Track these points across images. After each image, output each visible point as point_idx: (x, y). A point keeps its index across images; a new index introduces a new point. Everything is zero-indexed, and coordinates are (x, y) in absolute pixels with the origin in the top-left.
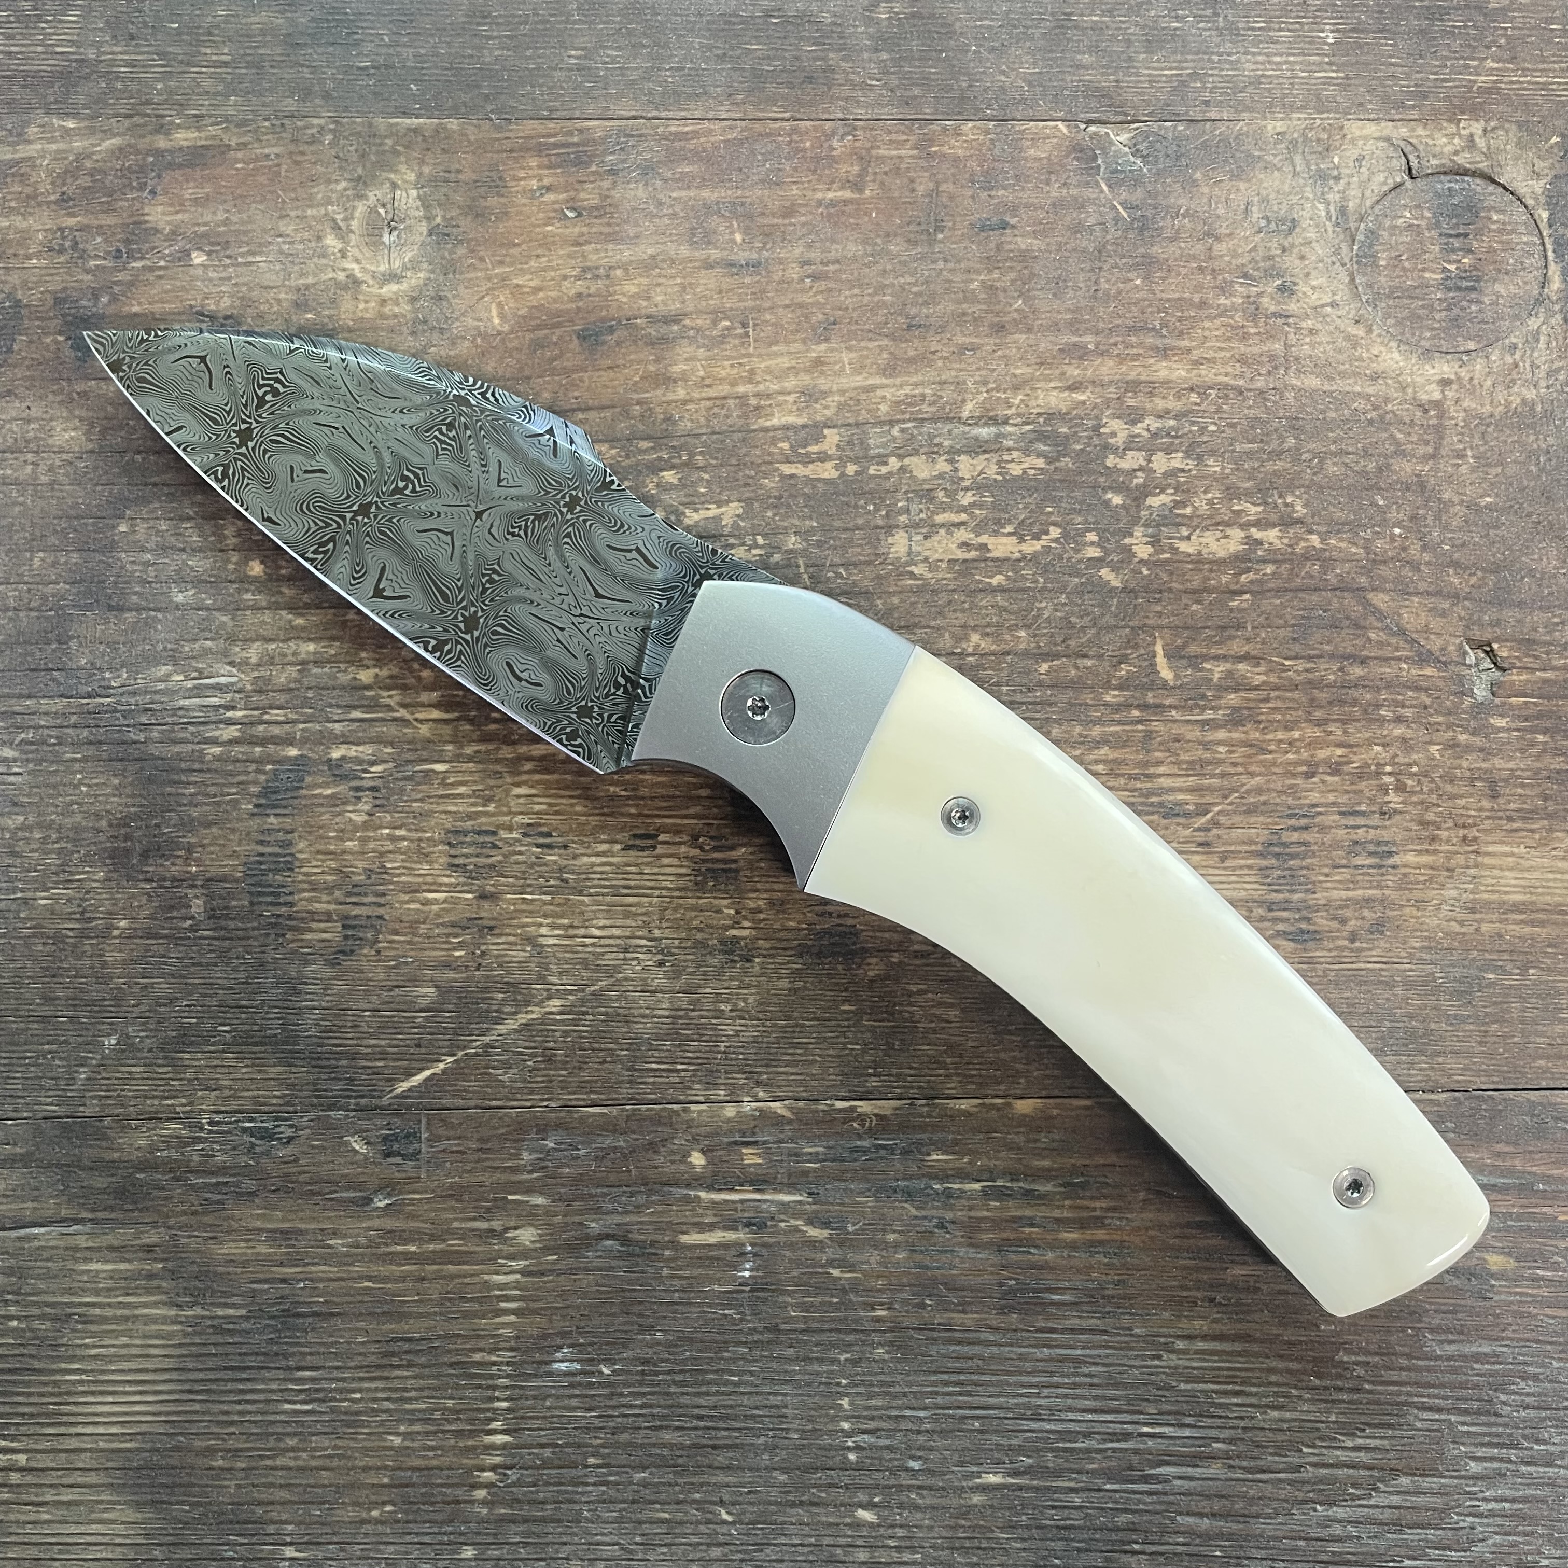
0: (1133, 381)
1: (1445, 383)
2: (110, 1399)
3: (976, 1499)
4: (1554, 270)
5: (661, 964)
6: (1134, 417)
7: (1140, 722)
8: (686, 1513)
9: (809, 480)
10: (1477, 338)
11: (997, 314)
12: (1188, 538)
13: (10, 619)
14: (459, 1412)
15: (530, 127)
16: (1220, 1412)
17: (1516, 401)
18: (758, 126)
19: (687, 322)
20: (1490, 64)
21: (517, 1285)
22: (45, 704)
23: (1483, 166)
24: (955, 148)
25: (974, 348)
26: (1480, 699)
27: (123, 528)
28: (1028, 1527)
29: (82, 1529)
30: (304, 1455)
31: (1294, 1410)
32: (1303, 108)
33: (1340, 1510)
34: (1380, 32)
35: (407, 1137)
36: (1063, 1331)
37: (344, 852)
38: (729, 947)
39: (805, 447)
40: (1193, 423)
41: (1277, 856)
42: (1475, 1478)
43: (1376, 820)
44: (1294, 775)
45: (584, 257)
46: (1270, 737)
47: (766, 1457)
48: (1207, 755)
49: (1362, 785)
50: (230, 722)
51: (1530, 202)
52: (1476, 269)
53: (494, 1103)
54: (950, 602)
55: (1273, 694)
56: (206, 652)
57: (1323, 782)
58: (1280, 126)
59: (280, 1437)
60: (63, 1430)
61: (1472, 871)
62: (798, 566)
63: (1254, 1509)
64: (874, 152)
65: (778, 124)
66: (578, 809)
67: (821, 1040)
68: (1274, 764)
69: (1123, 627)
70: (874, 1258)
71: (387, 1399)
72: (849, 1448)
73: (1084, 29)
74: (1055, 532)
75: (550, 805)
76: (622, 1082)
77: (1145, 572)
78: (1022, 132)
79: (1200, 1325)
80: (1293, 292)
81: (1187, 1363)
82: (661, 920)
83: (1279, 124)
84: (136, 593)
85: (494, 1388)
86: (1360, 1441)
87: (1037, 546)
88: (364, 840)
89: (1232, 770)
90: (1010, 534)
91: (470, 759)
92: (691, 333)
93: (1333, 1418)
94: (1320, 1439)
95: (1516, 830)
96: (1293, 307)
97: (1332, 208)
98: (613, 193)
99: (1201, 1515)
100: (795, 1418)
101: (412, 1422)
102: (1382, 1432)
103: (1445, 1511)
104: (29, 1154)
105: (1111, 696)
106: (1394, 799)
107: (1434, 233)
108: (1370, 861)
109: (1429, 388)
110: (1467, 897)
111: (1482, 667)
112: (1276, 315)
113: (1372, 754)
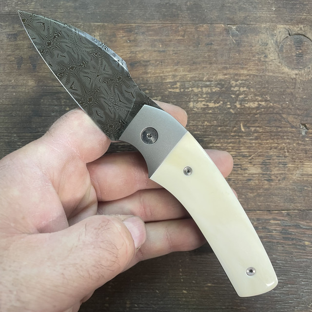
0: (236, 74)
1: (296, 74)
3: (206, 289)
6: (237, 80)
7: (238, 139)
8: (150, 291)
9: (174, 92)
10: (302, 66)
11: (211, 61)
12: (247, 104)
13: (20, 118)
15: (120, 25)
17: (310, 78)
18: (165, 25)
19: (151, 62)
20: (304, 14)
22: (27, 134)
23: (303, 33)
24: (202, 29)
25: (206, 67)
26: (303, 135)
27: (42, 101)
28: (217, 294)
32: (269, 22)
34: (284, 8)
39: (173, 86)
40: (248, 82)
41: (264, 165)
42: (303, 285)
43: (283, 158)
44: (268, 149)
45: (131, 50)
46: (263, 142)
48: (251, 145)
49: (281, 151)
52: (302, 53)
54: (201, 116)
55: (263, 134)
57: (273, 151)
58: (264, 25)
61: (302, 168)
64: (187, 30)
65: (168, 25)
68: (264, 147)
69: (235, 121)
73: (227, 7)
74: (221, 102)
77: (239, 110)
78: (215, 26)
80: (267, 57)
84: (44, 113)
86: (281, 278)
87: (218, 105)
89: (256, 148)
90: (213, 103)
92: (152, 64)
95: (310, 160)
96: (267, 60)
97: (274, 41)
98: (137, 37)
102: (285, 276)
103: (297, 291)
105: (232, 134)
106: (287, 154)
107: (294, 46)
108: (282, 166)
109: (293, 75)
110: (301, 173)
111: (304, 129)
112: (264, 61)
113: (283, 145)
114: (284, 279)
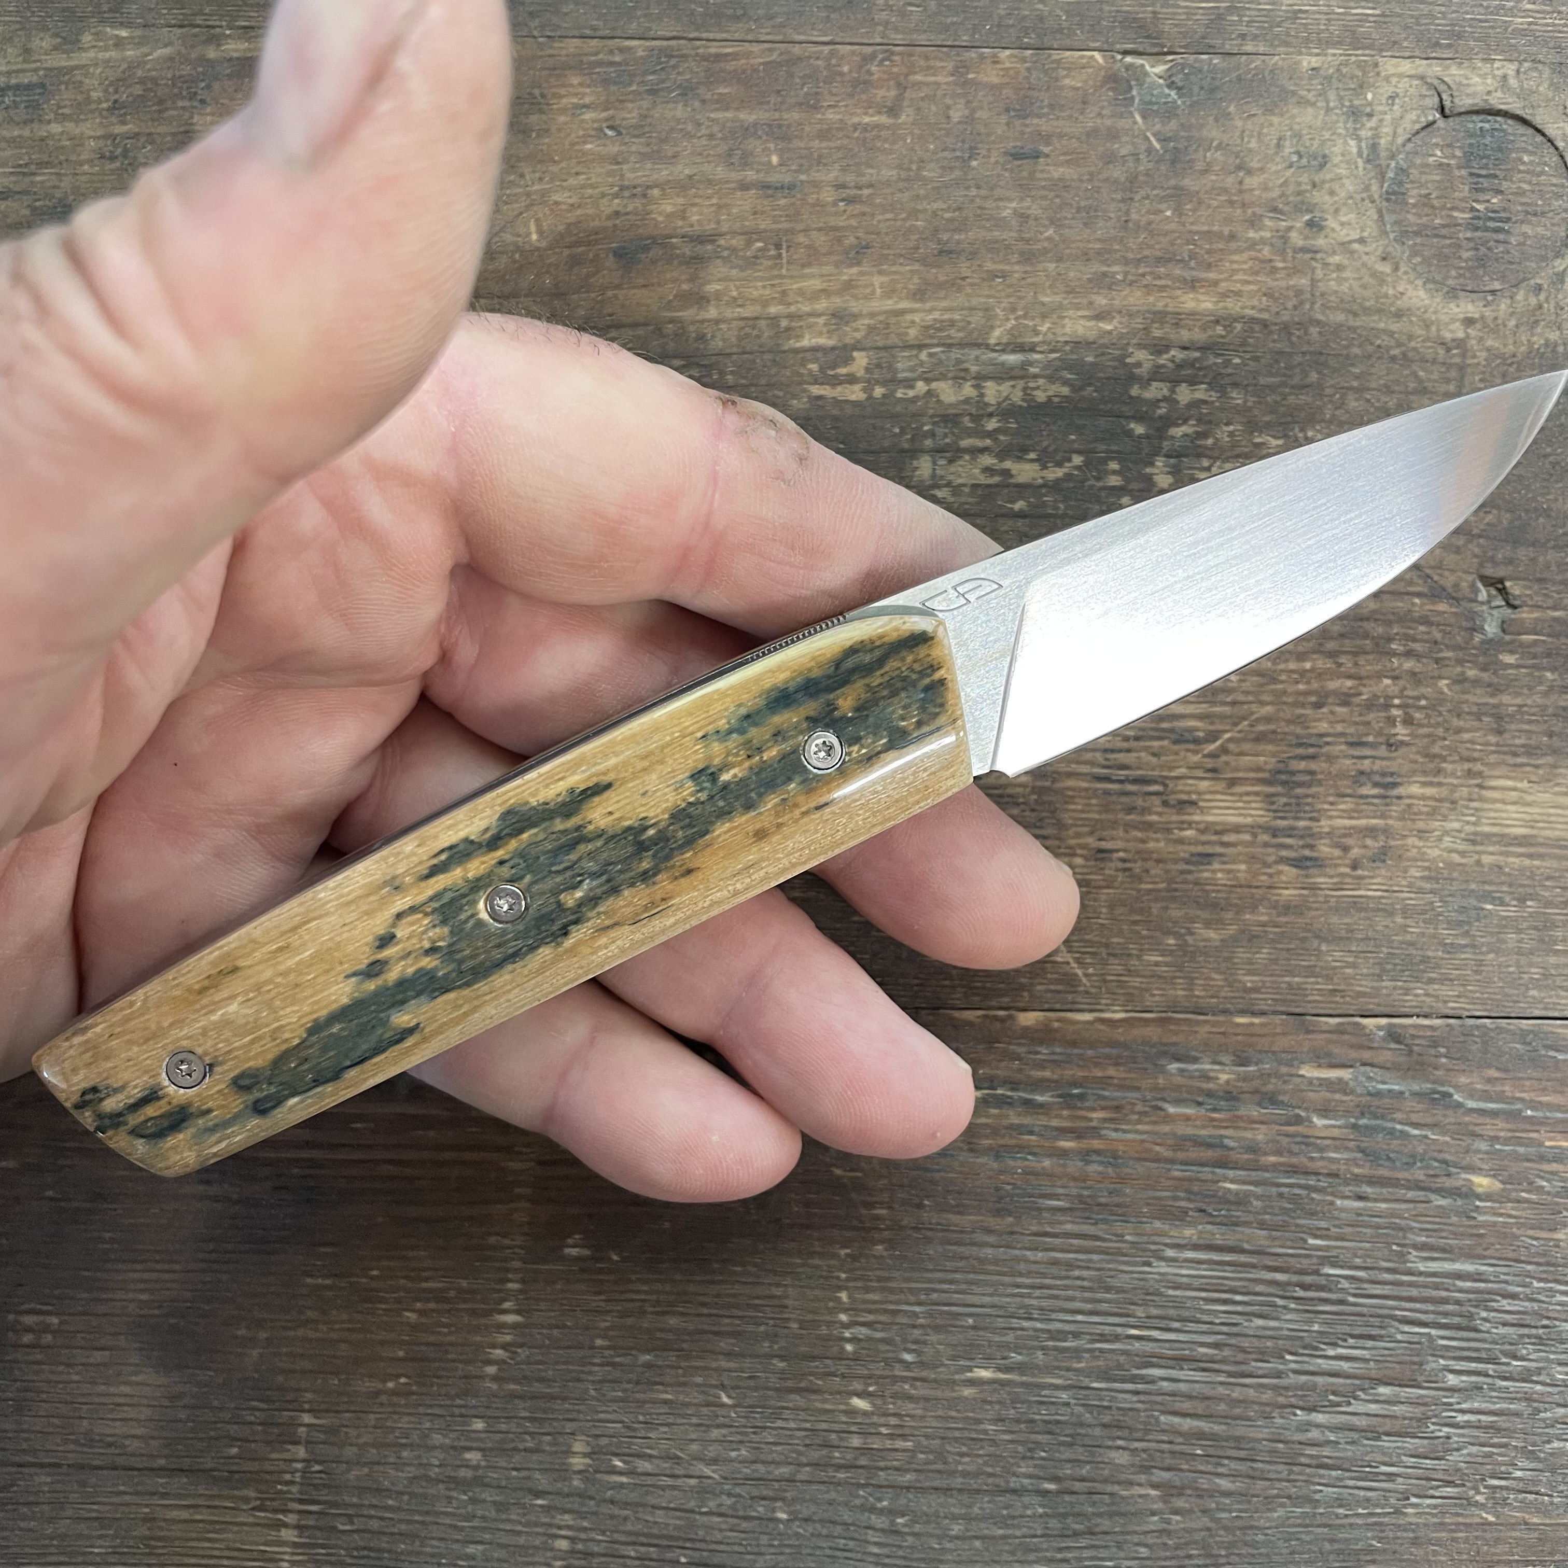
0: (1160, 312)
1: (1469, 322)
6: (1159, 348)
8: (688, 1395)
9: (836, 402)
10: (1503, 278)
11: (1028, 241)
12: (1208, 469)
14: (473, 1292)
15: (573, 45)
16: (1206, 1318)
17: (1538, 341)
18: (796, 50)
19: (722, 242)
20: (1527, 6)
21: (531, 1173)
23: (1517, 107)
24: (992, 76)
25: (1004, 275)
26: (1490, 636)
28: (1018, 1421)
30: (325, 1328)
31: (1277, 1319)
32: (1339, 43)
33: (1319, 1416)
36: (1056, 1235)
39: (834, 368)
40: (1218, 355)
41: (1284, 783)
42: (1453, 1390)
43: (1383, 751)
44: (1303, 705)
45: (622, 176)
46: (1282, 666)
47: (766, 1344)
49: (1371, 716)
51: (1561, 144)
52: (1504, 210)
57: (1332, 713)
58: (1315, 61)
59: (302, 1309)
60: (94, 1295)
61: (1475, 804)
63: (1237, 1411)
64: (911, 78)
65: (817, 48)
68: (1285, 692)
71: (405, 1278)
72: (847, 1340)
74: (1077, 460)
78: (1059, 61)
79: (1189, 1235)
80: (1321, 228)
81: (1176, 1271)
83: (1314, 59)
85: (508, 1270)
86: (1341, 1351)
87: (1059, 473)
89: (1241, 698)
90: (1033, 461)
92: (725, 253)
93: (1316, 1327)
94: (1305, 1348)
95: (1520, 765)
96: (1321, 242)
97: (1363, 144)
98: (652, 112)
99: (1185, 1415)
100: (795, 1308)
101: (427, 1300)
102: (1361, 1343)
103: (1422, 1420)
106: (1401, 732)
107: (1464, 172)
108: (1375, 791)
109: (1452, 327)
110: (1469, 829)
111: (1494, 604)
112: (1303, 250)
113: (1382, 686)
114: (1358, 1359)
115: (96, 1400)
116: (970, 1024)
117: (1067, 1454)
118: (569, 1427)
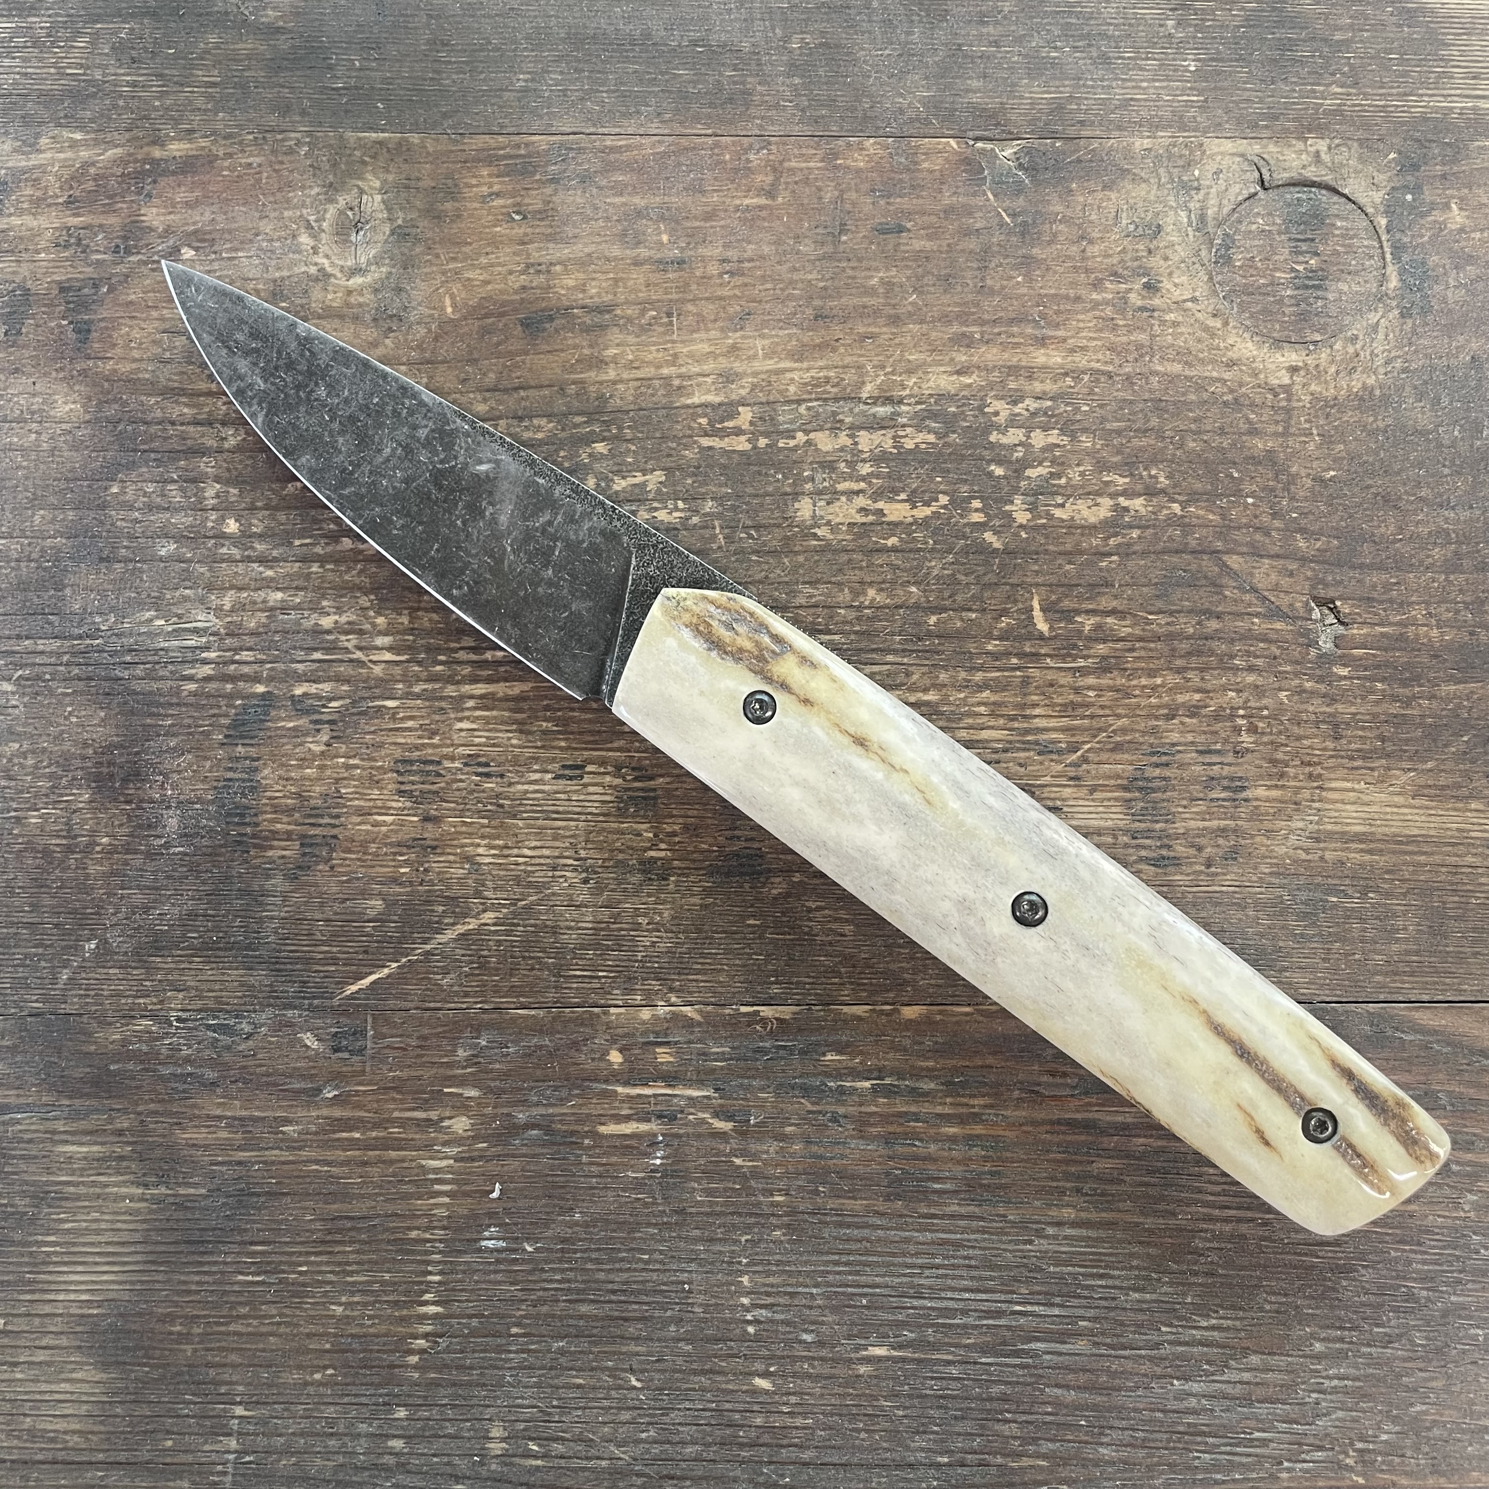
0: (1015, 367)
1: (1294, 370)
2: (80, 1268)
3: (862, 1369)
4: (1392, 270)
5: (586, 881)
6: (1015, 398)
7: (1018, 668)
8: (599, 1380)
9: (725, 452)
10: (1322, 330)
11: (894, 306)
12: (1062, 506)
13: (13, 568)
14: (395, 1283)
15: (482, 141)
16: (1086, 1293)
17: (1356, 386)
18: (684, 141)
19: (618, 312)
20: (1334, 89)
21: (449, 1169)
22: (42, 645)
23: (1328, 179)
24: (859, 161)
25: (873, 337)
26: (1325, 650)
27: (115, 490)
28: (911, 1396)
29: (54, 1387)
30: (255, 1322)
31: (1153, 1292)
32: (1167, 127)
33: (1195, 1385)
34: (1237, 60)
35: (354, 1034)
36: (942, 1217)
37: (303, 778)
38: (647, 867)
39: (722, 422)
40: (1067, 404)
41: (1140, 789)
42: (1318, 1357)
43: (1230, 758)
44: (1157, 718)
45: (528, 255)
46: (1134, 682)
47: (673, 1328)
48: (1078, 699)
49: (1218, 726)
50: (205, 662)
51: (1370, 210)
52: (1323, 270)
53: (432, 1005)
54: (850, 561)
55: (1137, 645)
56: (186, 599)
57: (1182, 723)
58: (1147, 143)
59: (234, 1305)
60: (36, 1297)
61: (1317, 805)
62: (714, 528)
63: (1117, 1383)
64: (786, 164)
65: (703, 139)
66: (514, 742)
67: (727, 952)
68: (1138, 707)
69: (1005, 584)
70: (773, 1147)
71: (331, 1272)
72: (749, 1322)
73: (972, 57)
75: (487, 738)
76: (548, 987)
77: (1024, 535)
78: (918, 147)
79: (1069, 1213)
80: (1158, 290)
81: (1057, 1248)
82: (586, 842)
83: (1146, 141)
84: (126, 547)
85: (428, 1263)
86: (1214, 1321)
87: (927, 511)
88: (322, 768)
89: (1101, 712)
90: (903, 501)
91: (418, 696)
92: (621, 322)
93: (1189, 1300)
94: (1179, 1318)
95: (1357, 768)
96: (1157, 302)
97: (1193, 215)
98: (554, 199)
99: (1067, 1387)
100: (700, 1292)
101: (353, 1294)
102: (1233, 1313)
103: (1291, 1387)
104: (15, 1046)
105: (992, 646)
106: (1246, 739)
107: (1284, 238)
108: (1225, 795)
109: (1279, 374)
110: (1313, 827)
111: (1327, 622)
112: (1142, 309)
113: (1226, 699)
114: (1228, 1329)
115: (38, 1397)
116: (860, 1019)
117: (959, 1427)
118: (489, 1412)
